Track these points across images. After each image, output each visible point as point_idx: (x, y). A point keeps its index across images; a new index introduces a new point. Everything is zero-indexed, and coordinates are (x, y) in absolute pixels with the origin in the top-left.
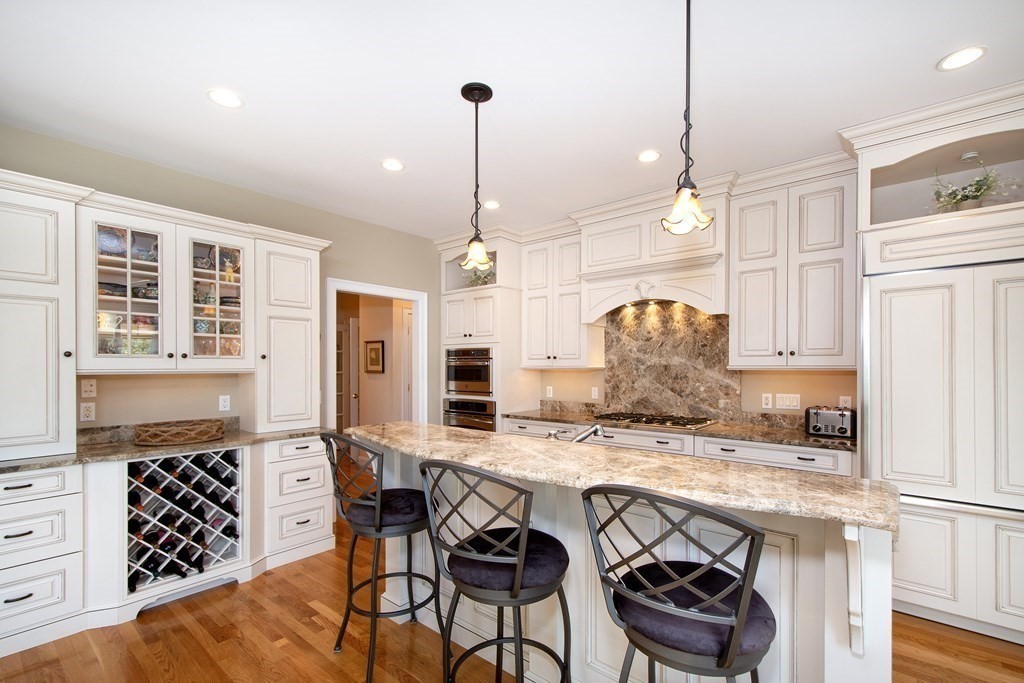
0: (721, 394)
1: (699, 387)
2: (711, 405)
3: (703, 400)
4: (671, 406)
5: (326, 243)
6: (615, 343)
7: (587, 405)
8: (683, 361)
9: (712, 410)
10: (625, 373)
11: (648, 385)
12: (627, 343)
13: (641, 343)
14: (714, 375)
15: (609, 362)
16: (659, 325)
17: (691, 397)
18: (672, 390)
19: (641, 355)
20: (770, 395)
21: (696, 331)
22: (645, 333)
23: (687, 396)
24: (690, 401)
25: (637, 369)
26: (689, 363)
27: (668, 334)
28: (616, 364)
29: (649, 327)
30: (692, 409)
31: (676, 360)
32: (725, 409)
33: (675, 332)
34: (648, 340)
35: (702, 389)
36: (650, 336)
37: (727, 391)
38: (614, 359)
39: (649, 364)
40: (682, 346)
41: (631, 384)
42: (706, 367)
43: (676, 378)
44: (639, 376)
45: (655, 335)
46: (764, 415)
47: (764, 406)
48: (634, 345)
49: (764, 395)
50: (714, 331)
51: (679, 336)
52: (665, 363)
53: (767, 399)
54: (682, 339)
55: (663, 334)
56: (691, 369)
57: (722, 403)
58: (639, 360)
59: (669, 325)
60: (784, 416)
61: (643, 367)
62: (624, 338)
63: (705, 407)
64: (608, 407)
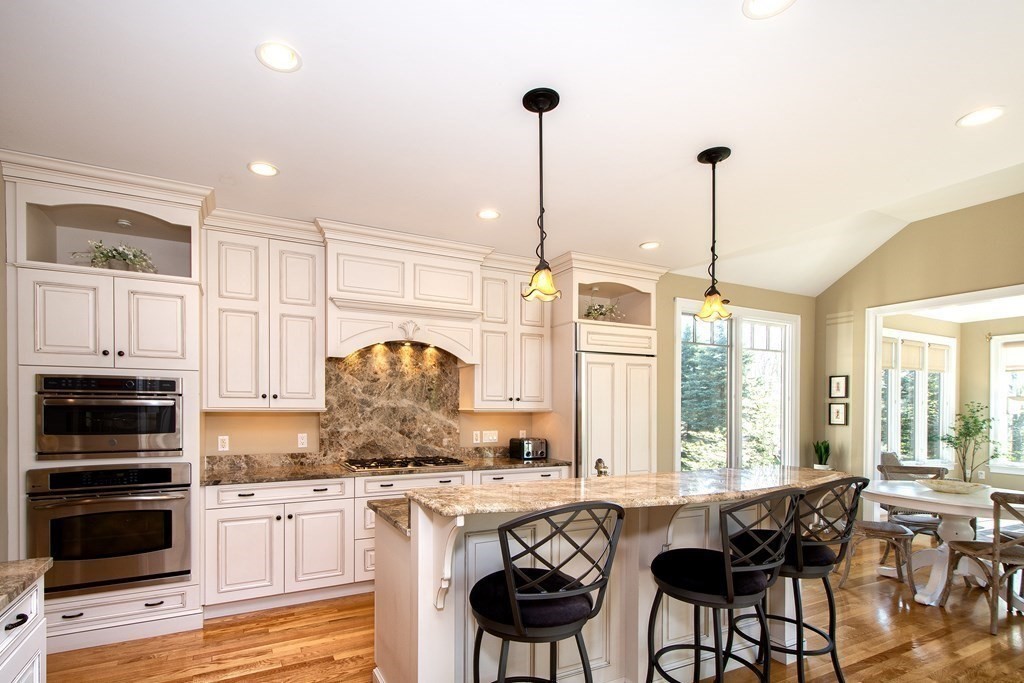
0: (445, 434)
1: (426, 428)
2: (436, 444)
3: (429, 440)
4: (400, 448)
6: (334, 382)
7: (293, 456)
8: (411, 403)
9: (437, 448)
10: (347, 416)
11: (374, 428)
12: (349, 383)
13: (367, 383)
14: (439, 417)
15: (327, 402)
16: (387, 366)
17: (419, 438)
18: (401, 432)
19: (366, 397)
20: (478, 432)
21: (423, 376)
22: (372, 373)
23: (415, 437)
24: (418, 442)
25: (362, 412)
26: (417, 406)
27: (397, 376)
28: (335, 406)
29: (376, 369)
30: (420, 449)
31: (405, 403)
32: (448, 447)
33: (403, 374)
34: (375, 380)
35: (429, 430)
36: (377, 376)
37: (450, 431)
38: (334, 400)
39: (376, 406)
40: (410, 390)
41: (354, 428)
42: (432, 409)
43: (404, 421)
44: (364, 419)
45: (382, 376)
46: (476, 449)
47: (475, 442)
48: (358, 385)
49: (474, 433)
50: (439, 377)
51: (407, 379)
52: (393, 405)
53: (476, 435)
54: (411, 382)
55: (391, 375)
56: (419, 411)
57: (445, 441)
58: (364, 402)
59: (398, 367)
60: (489, 448)
61: (369, 409)
62: (346, 377)
63: (431, 446)
64: (325, 455)
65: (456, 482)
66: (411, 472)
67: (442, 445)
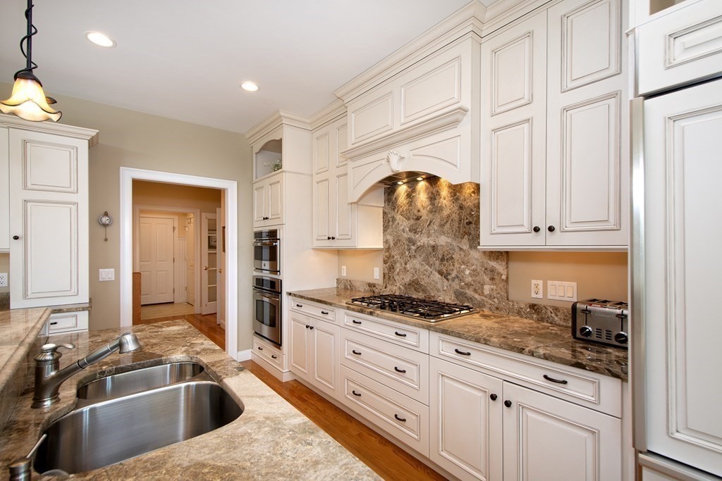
0: (487, 279)
1: (464, 270)
2: (475, 291)
3: (469, 285)
4: (438, 290)
5: (93, 132)
6: (391, 223)
7: (370, 285)
8: (449, 240)
9: (477, 296)
10: (399, 254)
11: (418, 266)
12: (400, 223)
13: (412, 222)
15: (386, 242)
16: (428, 203)
17: (457, 281)
18: (441, 273)
19: (411, 235)
20: (540, 282)
21: (461, 207)
22: (416, 212)
23: (454, 279)
24: (456, 285)
25: (409, 250)
26: (454, 244)
27: (436, 211)
28: (392, 244)
29: (419, 205)
30: (459, 294)
31: (443, 240)
32: (491, 297)
33: (441, 209)
34: (418, 218)
35: (467, 272)
36: (420, 214)
37: (492, 275)
38: (390, 238)
39: (419, 244)
40: (448, 225)
41: (403, 265)
42: (471, 247)
43: (442, 259)
44: (410, 257)
45: (424, 213)
46: (533, 306)
47: (534, 295)
48: (406, 225)
49: (534, 282)
51: (446, 213)
52: (432, 243)
53: (537, 286)
54: (448, 216)
55: (431, 211)
56: (457, 249)
57: (487, 289)
58: (410, 241)
59: (437, 201)
60: (556, 309)
61: (413, 248)
62: (399, 217)
63: (470, 292)
64: (386, 288)
65: (410, 339)
66: (371, 313)
67: (482, 294)
